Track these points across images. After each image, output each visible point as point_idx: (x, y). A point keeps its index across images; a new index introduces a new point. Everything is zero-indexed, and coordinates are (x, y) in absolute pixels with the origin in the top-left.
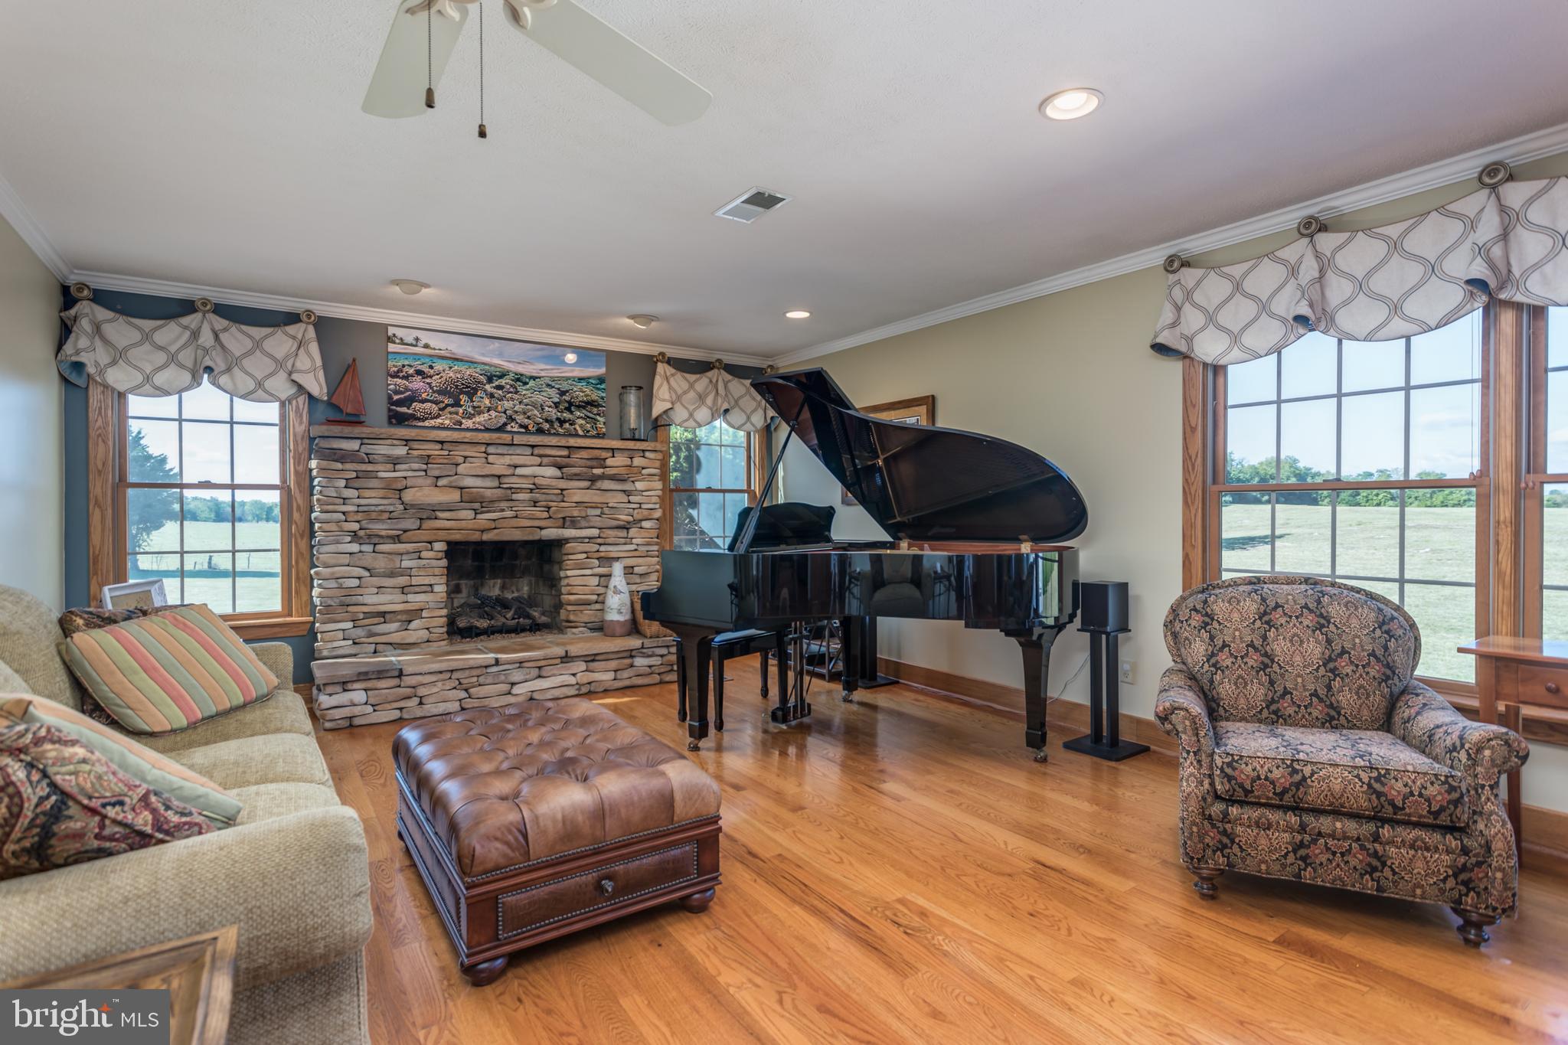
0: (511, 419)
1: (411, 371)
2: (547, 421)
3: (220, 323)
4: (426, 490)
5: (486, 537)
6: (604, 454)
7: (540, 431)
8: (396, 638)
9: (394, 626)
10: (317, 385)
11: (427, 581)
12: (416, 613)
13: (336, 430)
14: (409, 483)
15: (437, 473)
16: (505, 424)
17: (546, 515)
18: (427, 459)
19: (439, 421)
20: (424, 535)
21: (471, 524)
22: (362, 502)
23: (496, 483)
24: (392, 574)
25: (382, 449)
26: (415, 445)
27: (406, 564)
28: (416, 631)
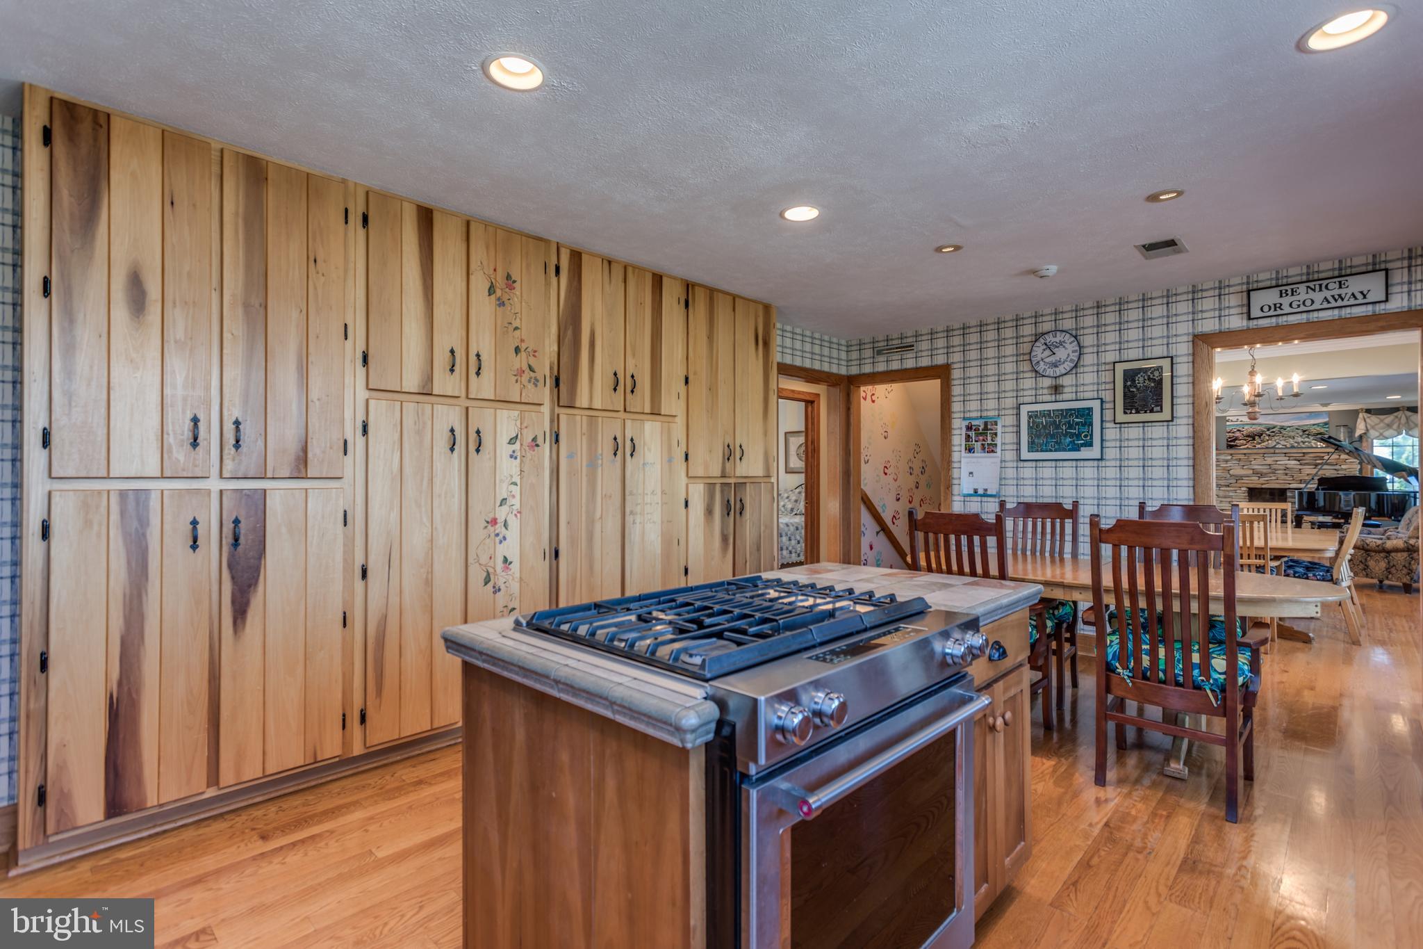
1: (1235, 430)
2: (1296, 443)
4: (1238, 470)
5: (1263, 486)
6: (1322, 455)
14: (1232, 468)
15: (1242, 464)
17: (1291, 478)
18: (1240, 460)
19: (1247, 446)
20: (1238, 485)
21: (1258, 482)
23: (1268, 467)
24: (1225, 497)
25: (1223, 457)
26: (1234, 456)
27: (1231, 494)
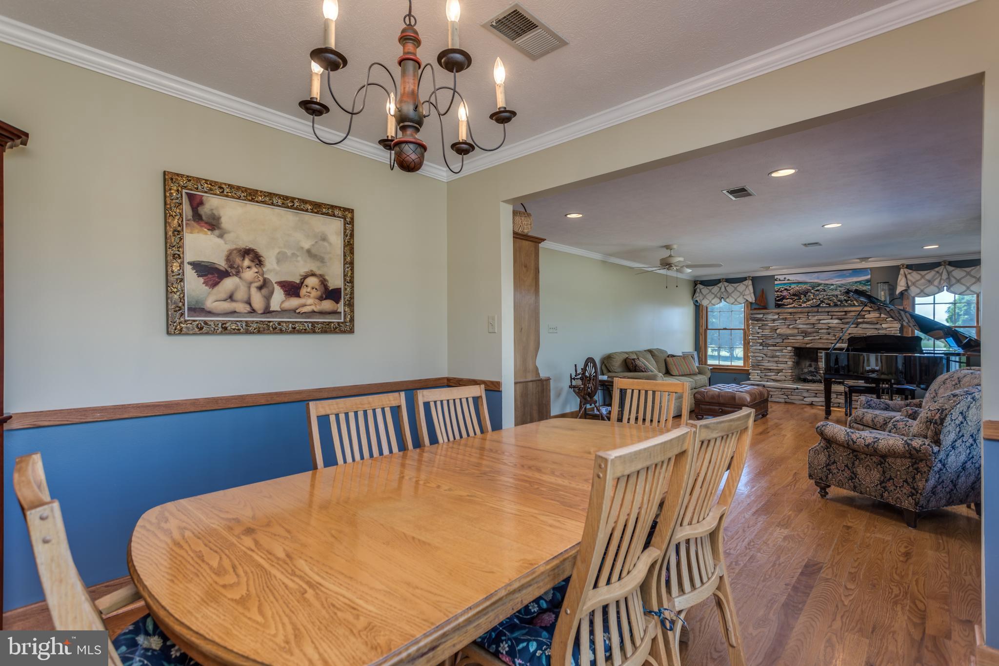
0: (822, 302)
1: (783, 289)
2: (839, 301)
3: (726, 284)
4: (785, 330)
5: (807, 346)
7: (836, 305)
8: (773, 377)
9: (773, 374)
10: (751, 298)
11: (785, 360)
12: (781, 371)
13: (755, 312)
14: (779, 327)
15: (788, 324)
16: (820, 304)
17: (834, 338)
18: (785, 319)
19: (793, 305)
20: (784, 345)
21: (801, 341)
22: (763, 333)
23: (812, 326)
24: (773, 357)
25: (770, 317)
26: (780, 314)
27: (777, 354)
28: (780, 376)
